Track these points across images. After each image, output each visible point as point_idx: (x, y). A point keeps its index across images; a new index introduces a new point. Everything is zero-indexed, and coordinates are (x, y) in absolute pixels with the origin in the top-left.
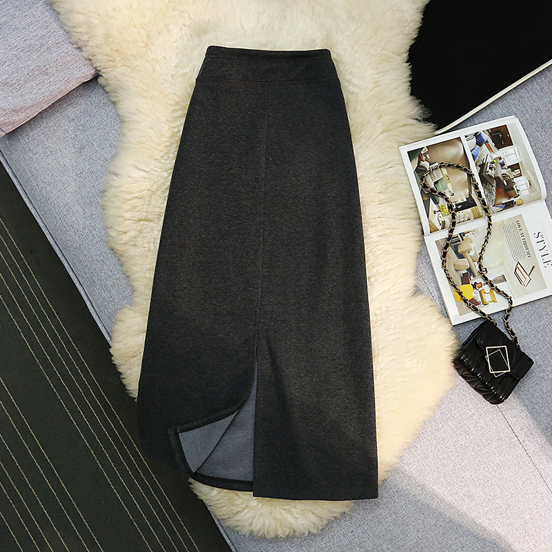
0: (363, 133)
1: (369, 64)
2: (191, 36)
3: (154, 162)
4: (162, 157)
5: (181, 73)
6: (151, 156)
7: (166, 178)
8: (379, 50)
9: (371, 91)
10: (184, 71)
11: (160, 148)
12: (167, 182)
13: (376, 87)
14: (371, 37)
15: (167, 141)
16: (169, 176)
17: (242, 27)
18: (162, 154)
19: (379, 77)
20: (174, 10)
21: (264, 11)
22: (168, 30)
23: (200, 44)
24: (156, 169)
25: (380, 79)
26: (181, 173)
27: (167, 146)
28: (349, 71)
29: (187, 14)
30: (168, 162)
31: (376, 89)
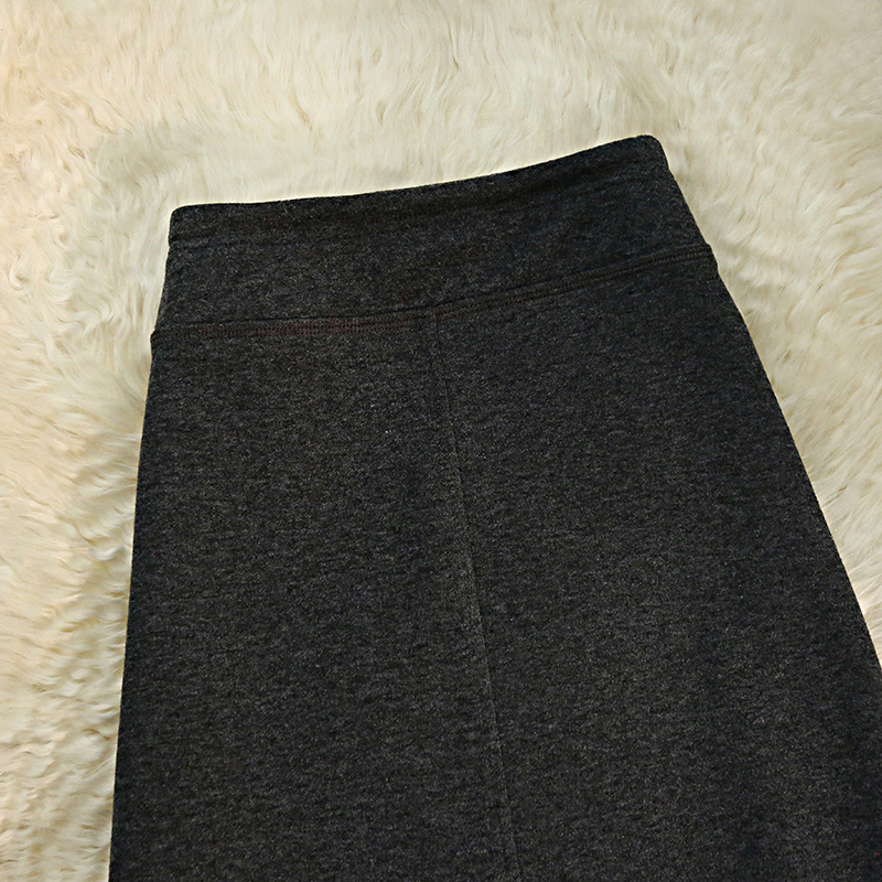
0: (837, 435)
1: (808, 172)
2: (106, 186)
3: (27, 700)
4: (65, 673)
5: (93, 323)
6: (12, 676)
7: (93, 764)
8: (836, 113)
9: (837, 270)
10: (106, 315)
11: (49, 637)
12: (102, 779)
13: (851, 252)
14: (795, 72)
15: (73, 605)
16: (106, 753)
17: (304, 117)
18: (58, 661)
19: (859, 214)
20: (33, 100)
21: (376, 57)
22: (23, 178)
23: (142, 210)
24: (42, 731)
25: (862, 220)
26: (150, 741)
27: (80, 625)
28: (737, 211)
29: (82, 111)
30: (91, 691)
31: (853, 258)
